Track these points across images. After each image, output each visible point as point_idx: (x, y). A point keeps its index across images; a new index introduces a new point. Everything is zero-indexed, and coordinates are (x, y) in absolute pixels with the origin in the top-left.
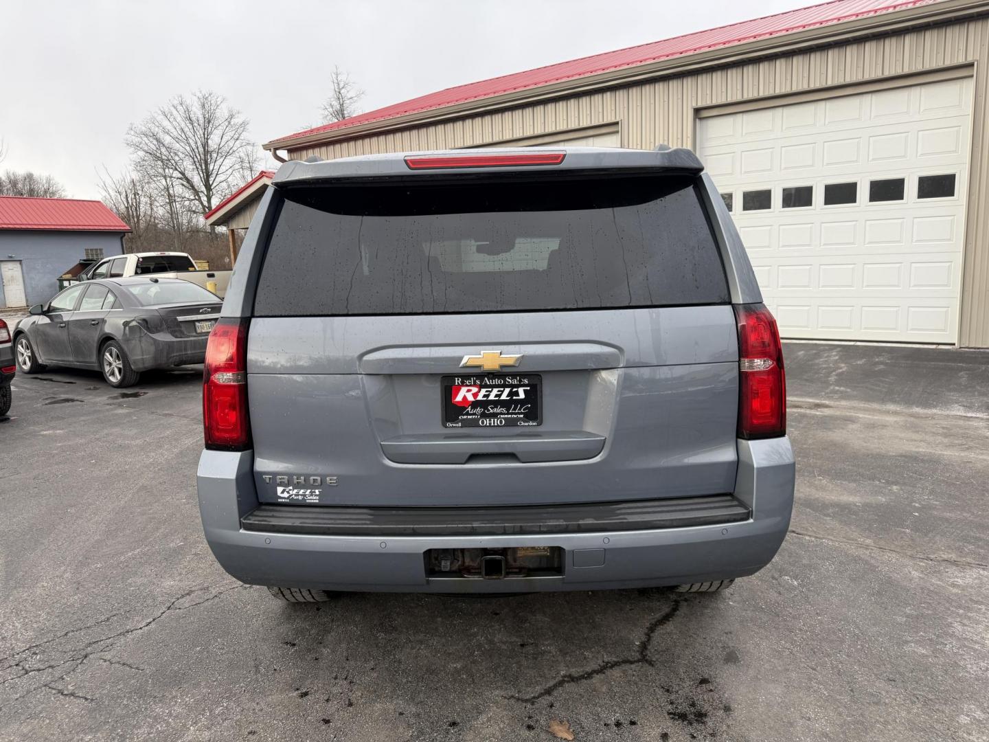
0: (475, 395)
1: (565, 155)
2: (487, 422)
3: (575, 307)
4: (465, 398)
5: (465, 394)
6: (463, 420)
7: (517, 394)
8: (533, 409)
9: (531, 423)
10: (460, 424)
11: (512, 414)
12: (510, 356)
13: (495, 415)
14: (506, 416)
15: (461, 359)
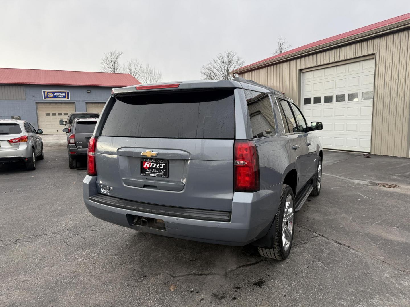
0: (150, 165)
1: (180, 84)
2: (152, 175)
3: (177, 137)
4: (147, 166)
5: (147, 165)
6: (146, 173)
7: (161, 166)
8: (166, 172)
9: (165, 177)
10: (145, 175)
11: (159, 173)
12: (154, 153)
13: (155, 173)
14: (158, 173)
15: (141, 152)
